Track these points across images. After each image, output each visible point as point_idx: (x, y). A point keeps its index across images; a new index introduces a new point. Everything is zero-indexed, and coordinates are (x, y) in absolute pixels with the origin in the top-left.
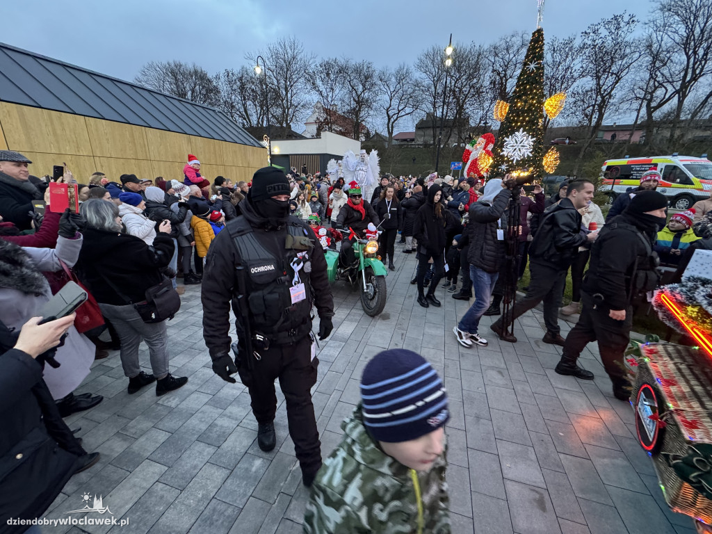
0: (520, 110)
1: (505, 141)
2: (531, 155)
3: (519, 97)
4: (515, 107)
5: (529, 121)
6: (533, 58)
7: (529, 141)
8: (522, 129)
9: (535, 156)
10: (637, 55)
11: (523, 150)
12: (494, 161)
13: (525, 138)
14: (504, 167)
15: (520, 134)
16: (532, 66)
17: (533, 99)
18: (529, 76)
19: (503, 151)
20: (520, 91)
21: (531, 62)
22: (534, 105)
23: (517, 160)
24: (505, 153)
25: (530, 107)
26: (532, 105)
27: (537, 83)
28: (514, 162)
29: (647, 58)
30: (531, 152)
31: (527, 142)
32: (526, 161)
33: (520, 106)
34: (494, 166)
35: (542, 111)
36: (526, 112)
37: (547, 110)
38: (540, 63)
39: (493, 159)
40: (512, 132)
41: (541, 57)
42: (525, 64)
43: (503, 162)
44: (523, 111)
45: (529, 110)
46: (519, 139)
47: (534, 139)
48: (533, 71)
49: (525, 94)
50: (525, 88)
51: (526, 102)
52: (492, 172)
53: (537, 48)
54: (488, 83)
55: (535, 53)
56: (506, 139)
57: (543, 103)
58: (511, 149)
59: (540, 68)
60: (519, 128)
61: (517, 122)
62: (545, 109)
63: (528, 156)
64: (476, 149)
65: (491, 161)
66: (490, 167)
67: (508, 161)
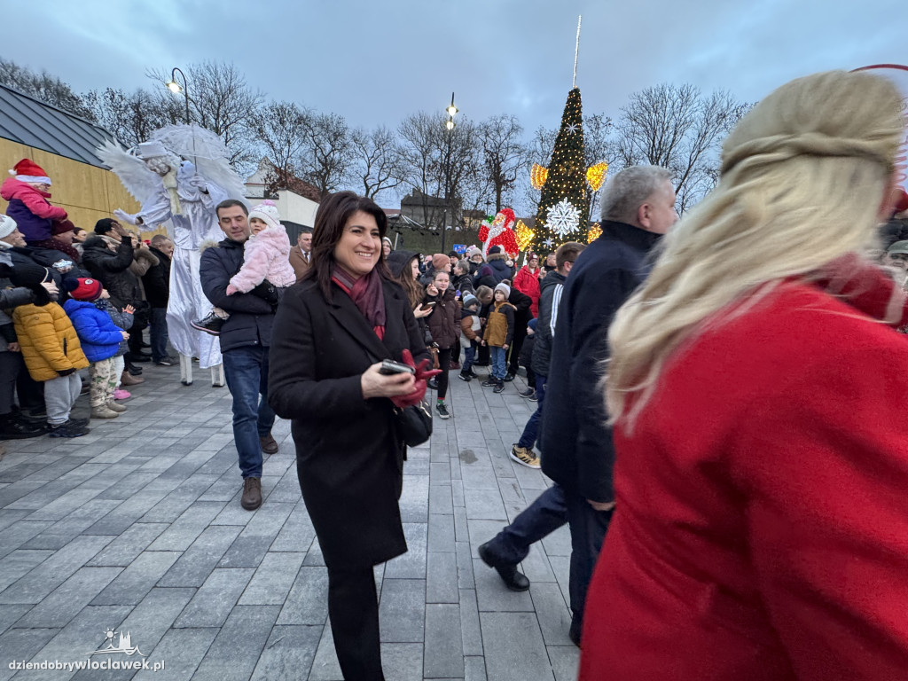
0: (563, 177)
1: (548, 212)
2: (578, 230)
3: (559, 162)
4: (556, 172)
5: (573, 191)
6: (572, 119)
7: (575, 214)
8: (566, 199)
9: (581, 232)
10: (612, 157)
11: (569, 224)
12: (537, 235)
13: (570, 209)
14: (549, 242)
15: (564, 204)
16: (572, 128)
17: (575, 164)
18: (569, 138)
19: (546, 223)
20: (561, 154)
21: (571, 124)
22: (577, 174)
23: (564, 236)
24: (549, 225)
25: (572, 174)
26: (575, 172)
27: (579, 148)
28: (561, 237)
29: (620, 161)
30: (578, 227)
31: (572, 215)
32: (574, 236)
33: (562, 172)
34: (537, 241)
35: (584, 180)
36: (569, 179)
37: (590, 180)
38: (579, 127)
39: (534, 232)
40: (556, 202)
41: (579, 120)
42: (564, 125)
43: (548, 235)
44: (567, 179)
45: (572, 178)
46: (564, 210)
47: (580, 212)
48: (573, 135)
49: (566, 159)
50: (566, 152)
51: (568, 168)
52: (535, 248)
53: (575, 109)
54: (483, 162)
55: (575, 114)
56: (548, 209)
57: (585, 173)
58: (556, 221)
59: (579, 132)
60: (563, 197)
61: (560, 190)
62: (587, 179)
63: (575, 231)
64: (496, 226)
65: (532, 235)
66: (531, 242)
67: (553, 235)
